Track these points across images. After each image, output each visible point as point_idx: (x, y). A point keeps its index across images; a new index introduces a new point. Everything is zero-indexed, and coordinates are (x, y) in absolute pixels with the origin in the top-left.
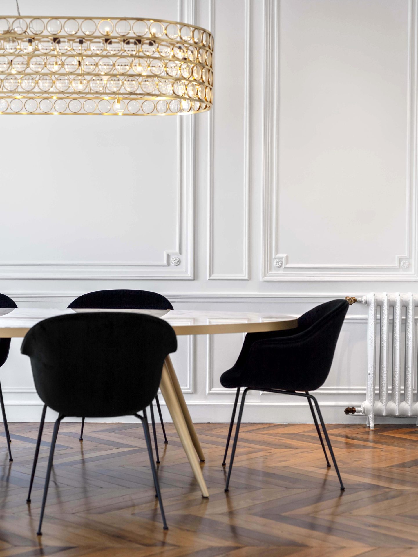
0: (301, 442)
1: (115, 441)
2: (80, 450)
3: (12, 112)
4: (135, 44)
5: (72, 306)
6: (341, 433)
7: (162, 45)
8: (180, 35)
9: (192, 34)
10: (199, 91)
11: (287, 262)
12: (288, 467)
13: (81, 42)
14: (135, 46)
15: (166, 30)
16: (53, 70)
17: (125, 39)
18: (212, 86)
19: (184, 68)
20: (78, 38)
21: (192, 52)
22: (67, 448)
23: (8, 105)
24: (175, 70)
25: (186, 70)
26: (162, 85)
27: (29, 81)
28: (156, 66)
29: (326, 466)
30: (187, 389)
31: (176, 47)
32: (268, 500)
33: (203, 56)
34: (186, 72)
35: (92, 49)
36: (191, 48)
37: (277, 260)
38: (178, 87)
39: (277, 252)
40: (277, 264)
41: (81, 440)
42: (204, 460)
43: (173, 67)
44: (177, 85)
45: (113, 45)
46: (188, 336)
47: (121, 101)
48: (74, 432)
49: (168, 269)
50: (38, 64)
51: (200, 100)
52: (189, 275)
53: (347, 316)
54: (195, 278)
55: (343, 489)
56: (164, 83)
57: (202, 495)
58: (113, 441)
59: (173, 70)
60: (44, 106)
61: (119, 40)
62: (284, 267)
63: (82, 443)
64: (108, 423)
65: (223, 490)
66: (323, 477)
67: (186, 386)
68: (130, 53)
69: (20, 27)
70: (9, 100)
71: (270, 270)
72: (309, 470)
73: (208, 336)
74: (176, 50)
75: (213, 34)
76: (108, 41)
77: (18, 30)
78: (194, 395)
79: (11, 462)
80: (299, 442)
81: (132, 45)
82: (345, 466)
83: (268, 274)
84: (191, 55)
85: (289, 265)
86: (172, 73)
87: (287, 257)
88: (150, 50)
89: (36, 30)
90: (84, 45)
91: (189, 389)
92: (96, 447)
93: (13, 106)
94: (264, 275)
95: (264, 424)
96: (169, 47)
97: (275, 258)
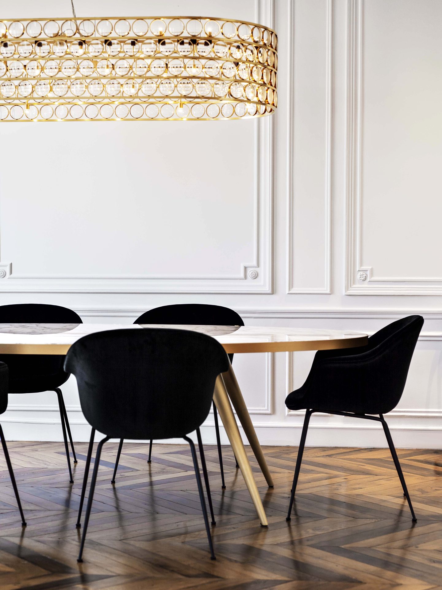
0: (382, 468)
1: (184, 463)
2: (148, 472)
3: (72, 118)
4: (190, 44)
5: (139, 321)
6: (430, 459)
7: (217, 44)
8: (237, 33)
9: (250, 32)
10: (260, 93)
11: (372, 275)
12: (361, 495)
13: (133, 44)
14: (190, 46)
15: (222, 28)
16: (106, 74)
17: (179, 40)
18: (275, 87)
19: (243, 69)
20: (129, 39)
21: (252, 51)
22: (133, 470)
23: (68, 112)
24: (233, 71)
25: (246, 71)
26: (220, 88)
27: (95, 86)
28: (213, 67)
29: (403, 495)
30: (266, 410)
31: (234, 46)
32: (331, 530)
33: (264, 55)
34: (246, 73)
35: (144, 50)
36: (249, 47)
37: (362, 273)
38: (237, 89)
39: (361, 264)
40: (361, 277)
41: (149, 462)
42: (273, 486)
43: (231, 68)
44: (236, 87)
45: (167, 46)
46: (266, 353)
47: (183, 105)
48: (144, 453)
49: (245, 283)
50: (90, 68)
51: (260, 102)
52: (268, 289)
53: (421, 334)
54: (274, 292)
55: (414, 521)
56: (222, 85)
57: (261, 524)
58: (183, 464)
59: (231, 71)
60: (106, 111)
61: (172, 40)
62: (368, 280)
63: (150, 466)
64: (182, 444)
65: (285, 518)
66: (398, 508)
67: (264, 407)
68: (182, 54)
69: (71, 29)
70: (69, 106)
71: (354, 283)
72: (383, 499)
73: (287, 353)
74: (234, 50)
75: (276, 32)
76: (161, 41)
77: (68, 33)
78: (273, 416)
79: (72, 484)
80: (380, 468)
81: (186, 46)
82: (424, 495)
83: (352, 288)
84: (251, 55)
85: (374, 278)
86: (230, 74)
87: (372, 270)
88: (207, 50)
89: (87, 32)
90: (137, 46)
91: (268, 410)
92: (163, 470)
93: (72, 112)
94: (347, 289)
95: (347, 448)
96: (226, 46)
97: (359, 271)
